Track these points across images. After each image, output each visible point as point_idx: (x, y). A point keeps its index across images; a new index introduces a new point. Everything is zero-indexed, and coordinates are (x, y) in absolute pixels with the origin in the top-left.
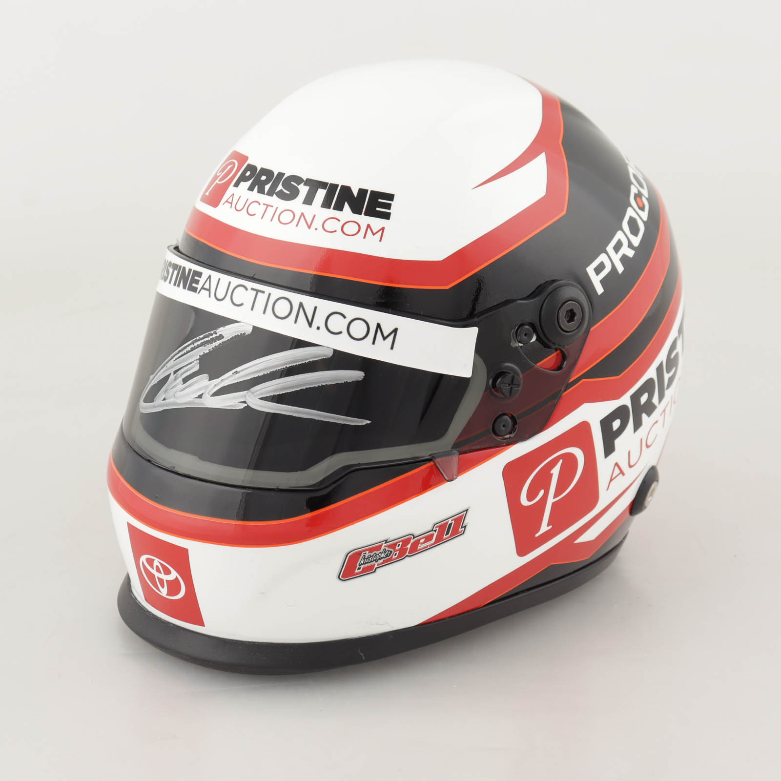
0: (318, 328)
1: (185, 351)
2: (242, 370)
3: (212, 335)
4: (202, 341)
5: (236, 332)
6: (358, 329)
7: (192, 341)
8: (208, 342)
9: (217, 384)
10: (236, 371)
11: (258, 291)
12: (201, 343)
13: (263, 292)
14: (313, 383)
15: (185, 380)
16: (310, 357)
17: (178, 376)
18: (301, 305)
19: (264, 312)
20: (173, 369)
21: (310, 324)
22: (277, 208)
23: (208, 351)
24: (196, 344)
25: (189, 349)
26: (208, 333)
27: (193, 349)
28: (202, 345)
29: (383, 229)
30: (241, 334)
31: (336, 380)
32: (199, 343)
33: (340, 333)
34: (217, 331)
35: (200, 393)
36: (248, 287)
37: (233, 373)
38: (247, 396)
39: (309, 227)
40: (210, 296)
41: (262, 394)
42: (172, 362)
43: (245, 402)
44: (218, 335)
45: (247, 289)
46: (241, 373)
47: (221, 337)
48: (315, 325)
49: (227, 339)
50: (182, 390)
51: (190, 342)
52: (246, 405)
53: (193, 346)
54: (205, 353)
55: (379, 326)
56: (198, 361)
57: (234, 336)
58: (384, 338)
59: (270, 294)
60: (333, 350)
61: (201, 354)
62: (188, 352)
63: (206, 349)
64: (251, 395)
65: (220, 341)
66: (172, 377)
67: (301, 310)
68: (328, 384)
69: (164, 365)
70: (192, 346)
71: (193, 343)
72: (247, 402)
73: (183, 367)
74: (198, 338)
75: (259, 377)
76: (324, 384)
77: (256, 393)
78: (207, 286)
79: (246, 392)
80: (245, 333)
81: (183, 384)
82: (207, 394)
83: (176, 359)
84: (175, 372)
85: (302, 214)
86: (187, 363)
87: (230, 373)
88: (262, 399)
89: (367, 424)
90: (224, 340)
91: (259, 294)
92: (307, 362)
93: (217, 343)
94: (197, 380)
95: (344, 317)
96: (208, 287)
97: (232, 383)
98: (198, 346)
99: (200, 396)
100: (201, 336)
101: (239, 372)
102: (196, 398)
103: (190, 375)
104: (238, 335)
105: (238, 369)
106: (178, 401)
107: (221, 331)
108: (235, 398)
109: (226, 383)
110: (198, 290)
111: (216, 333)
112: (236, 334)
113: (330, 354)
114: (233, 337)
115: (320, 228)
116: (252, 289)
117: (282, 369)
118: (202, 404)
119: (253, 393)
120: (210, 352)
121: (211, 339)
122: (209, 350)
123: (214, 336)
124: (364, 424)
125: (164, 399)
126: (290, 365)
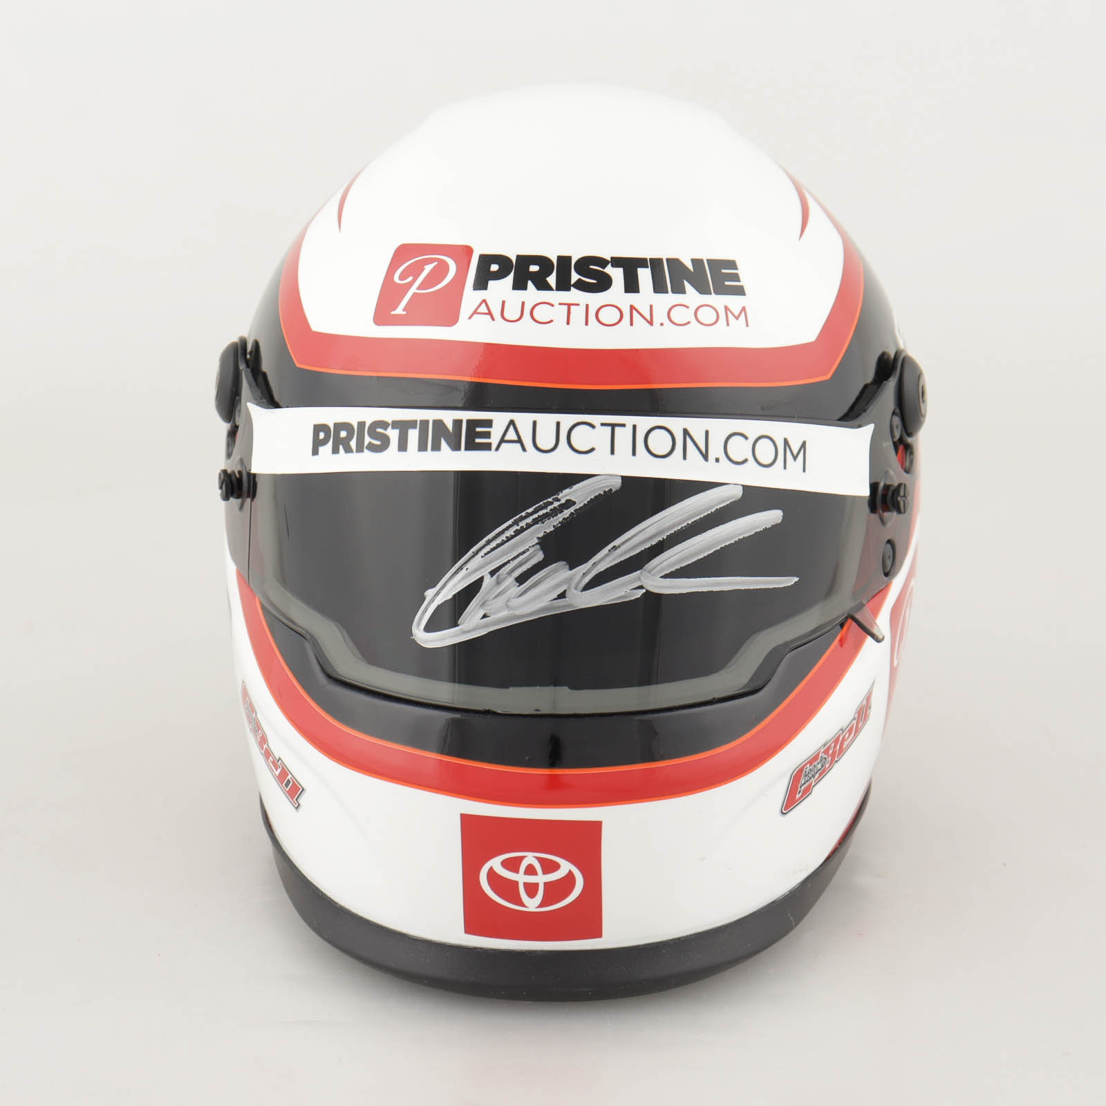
0: (717, 460)
1: (503, 537)
2: (623, 543)
3: (551, 503)
4: (535, 516)
5: (595, 490)
6: (765, 451)
7: (512, 520)
8: (547, 516)
9: (587, 572)
10: (614, 547)
11: (613, 426)
12: (533, 520)
13: (624, 425)
14: (728, 539)
15: (521, 580)
16: (716, 503)
17: (501, 577)
18: (686, 432)
19: (634, 454)
20: (487, 568)
21: (706, 457)
22: (587, 306)
23: (552, 529)
24: (523, 524)
25: (511, 532)
26: (542, 503)
27: (518, 533)
28: (535, 522)
29: (744, 309)
30: (605, 492)
31: (755, 528)
32: (529, 520)
33: (746, 461)
34: (559, 497)
35: (560, 591)
36: (594, 424)
37: (609, 551)
38: (642, 578)
39: (651, 323)
40: (524, 449)
41: (662, 570)
42: (478, 560)
43: (641, 587)
44: (563, 501)
45: (593, 426)
46: (622, 548)
47: (569, 503)
48: (712, 457)
49: (582, 505)
50: (520, 595)
51: (510, 522)
52: (644, 591)
53: (519, 528)
54: (548, 531)
55: (786, 442)
56: (538, 547)
57: (593, 497)
58: (795, 458)
59: (634, 427)
60: (741, 487)
61: (541, 535)
62: (509, 539)
63: (549, 526)
64: (649, 575)
65: (572, 510)
66: (488, 581)
67: (688, 439)
68: (746, 536)
69: (461, 568)
70: (516, 527)
71: (516, 523)
72: (644, 586)
73: (508, 562)
74: (523, 514)
75: (652, 547)
76: (741, 537)
77: (653, 572)
78: (511, 435)
79: (639, 572)
80: (611, 490)
81: (518, 586)
82: (573, 590)
83: (486, 554)
84: (492, 573)
85: (632, 308)
86: (515, 554)
87: (605, 551)
88: (665, 577)
89: (795, 582)
90: (577, 507)
91: (617, 429)
92: (713, 511)
93: (567, 513)
94: (548, 574)
95: (746, 438)
96: (515, 438)
97: (612, 564)
98: (529, 526)
99: (562, 596)
100: (530, 510)
101: (619, 546)
102: (555, 599)
103: (529, 570)
104: (600, 494)
105: (616, 543)
106: (518, 612)
107: (565, 495)
108: (623, 585)
109: (602, 567)
110: (494, 446)
111: (558, 500)
112: (597, 494)
113: (738, 493)
114: (591, 499)
115: (666, 321)
116: (603, 425)
117: (682, 528)
118: (570, 605)
119: (649, 572)
120: (556, 529)
121: (551, 510)
122: (554, 526)
123: (556, 504)
124: (793, 583)
125: (485, 616)
126: (693, 520)
